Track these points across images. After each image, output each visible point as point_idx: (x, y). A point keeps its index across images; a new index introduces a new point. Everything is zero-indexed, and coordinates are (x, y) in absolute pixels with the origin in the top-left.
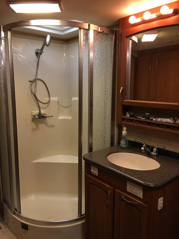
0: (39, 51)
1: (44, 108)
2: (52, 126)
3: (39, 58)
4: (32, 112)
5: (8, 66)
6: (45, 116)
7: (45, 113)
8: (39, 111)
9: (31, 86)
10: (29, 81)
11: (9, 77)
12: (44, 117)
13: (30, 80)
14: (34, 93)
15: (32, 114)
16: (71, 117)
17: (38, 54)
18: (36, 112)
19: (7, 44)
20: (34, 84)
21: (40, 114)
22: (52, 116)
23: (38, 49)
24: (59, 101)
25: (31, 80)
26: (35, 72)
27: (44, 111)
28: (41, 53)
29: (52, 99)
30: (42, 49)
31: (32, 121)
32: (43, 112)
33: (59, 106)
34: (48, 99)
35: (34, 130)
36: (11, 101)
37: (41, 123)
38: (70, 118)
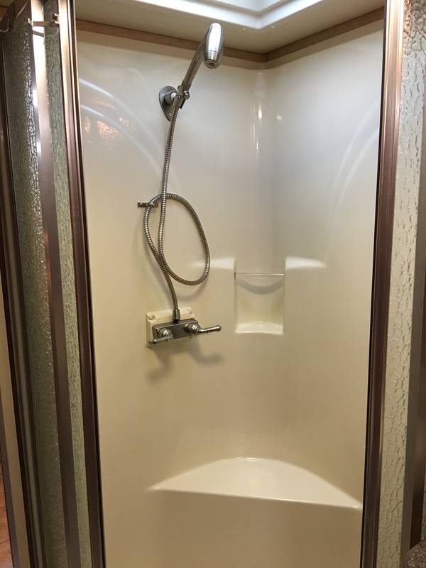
0: (174, 95)
1: (188, 299)
2: (216, 359)
3: (172, 120)
4: (149, 314)
5: (60, 150)
6: (194, 327)
7: (192, 316)
8: (174, 312)
9: (145, 221)
10: (140, 205)
11: (67, 193)
12: (189, 331)
13: (142, 202)
14: (156, 247)
15: (148, 324)
16: (281, 327)
17: (170, 105)
18: (163, 314)
19: (56, 55)
20: (155, 216)
21: (176, 321)
22: (219, 330)
23: (170, 89)
24: (239, 271)
25: (146, 201)
26: (160, 172)
27: (190, 308)
28: (182, 99)
29: (215, 263)
30: (186, 85)
31: (148, 347)
32: (185, 311)
33: (239, 288)
34: (201, 264)
35: (154, 377)
36: (73, 296)
37: (179, 349)
38: (277, 329)
